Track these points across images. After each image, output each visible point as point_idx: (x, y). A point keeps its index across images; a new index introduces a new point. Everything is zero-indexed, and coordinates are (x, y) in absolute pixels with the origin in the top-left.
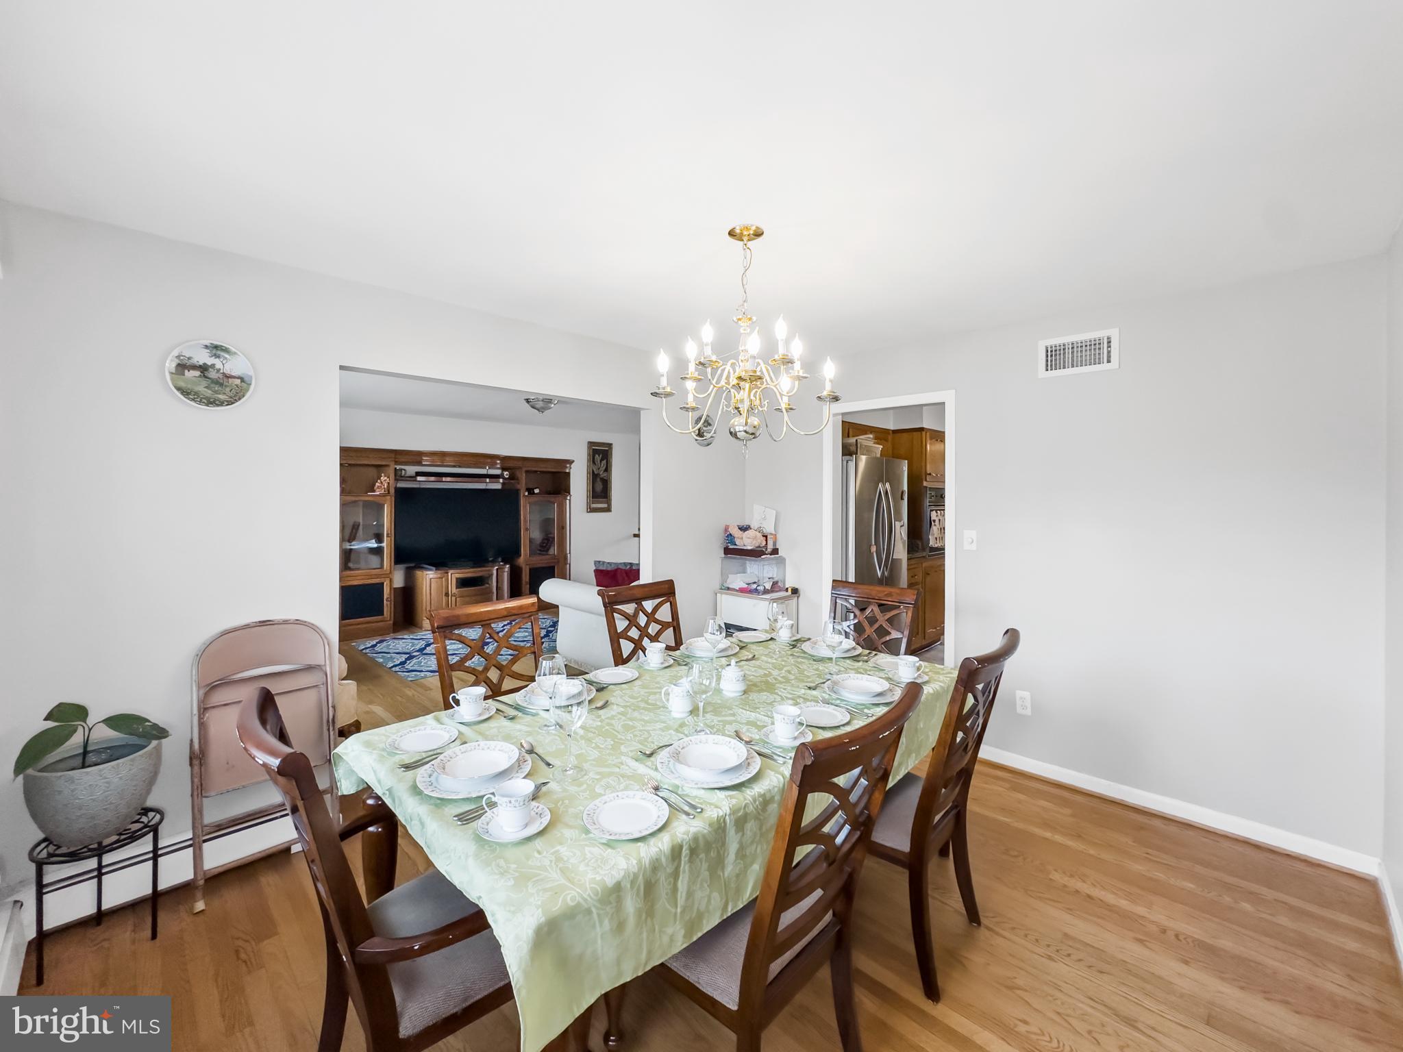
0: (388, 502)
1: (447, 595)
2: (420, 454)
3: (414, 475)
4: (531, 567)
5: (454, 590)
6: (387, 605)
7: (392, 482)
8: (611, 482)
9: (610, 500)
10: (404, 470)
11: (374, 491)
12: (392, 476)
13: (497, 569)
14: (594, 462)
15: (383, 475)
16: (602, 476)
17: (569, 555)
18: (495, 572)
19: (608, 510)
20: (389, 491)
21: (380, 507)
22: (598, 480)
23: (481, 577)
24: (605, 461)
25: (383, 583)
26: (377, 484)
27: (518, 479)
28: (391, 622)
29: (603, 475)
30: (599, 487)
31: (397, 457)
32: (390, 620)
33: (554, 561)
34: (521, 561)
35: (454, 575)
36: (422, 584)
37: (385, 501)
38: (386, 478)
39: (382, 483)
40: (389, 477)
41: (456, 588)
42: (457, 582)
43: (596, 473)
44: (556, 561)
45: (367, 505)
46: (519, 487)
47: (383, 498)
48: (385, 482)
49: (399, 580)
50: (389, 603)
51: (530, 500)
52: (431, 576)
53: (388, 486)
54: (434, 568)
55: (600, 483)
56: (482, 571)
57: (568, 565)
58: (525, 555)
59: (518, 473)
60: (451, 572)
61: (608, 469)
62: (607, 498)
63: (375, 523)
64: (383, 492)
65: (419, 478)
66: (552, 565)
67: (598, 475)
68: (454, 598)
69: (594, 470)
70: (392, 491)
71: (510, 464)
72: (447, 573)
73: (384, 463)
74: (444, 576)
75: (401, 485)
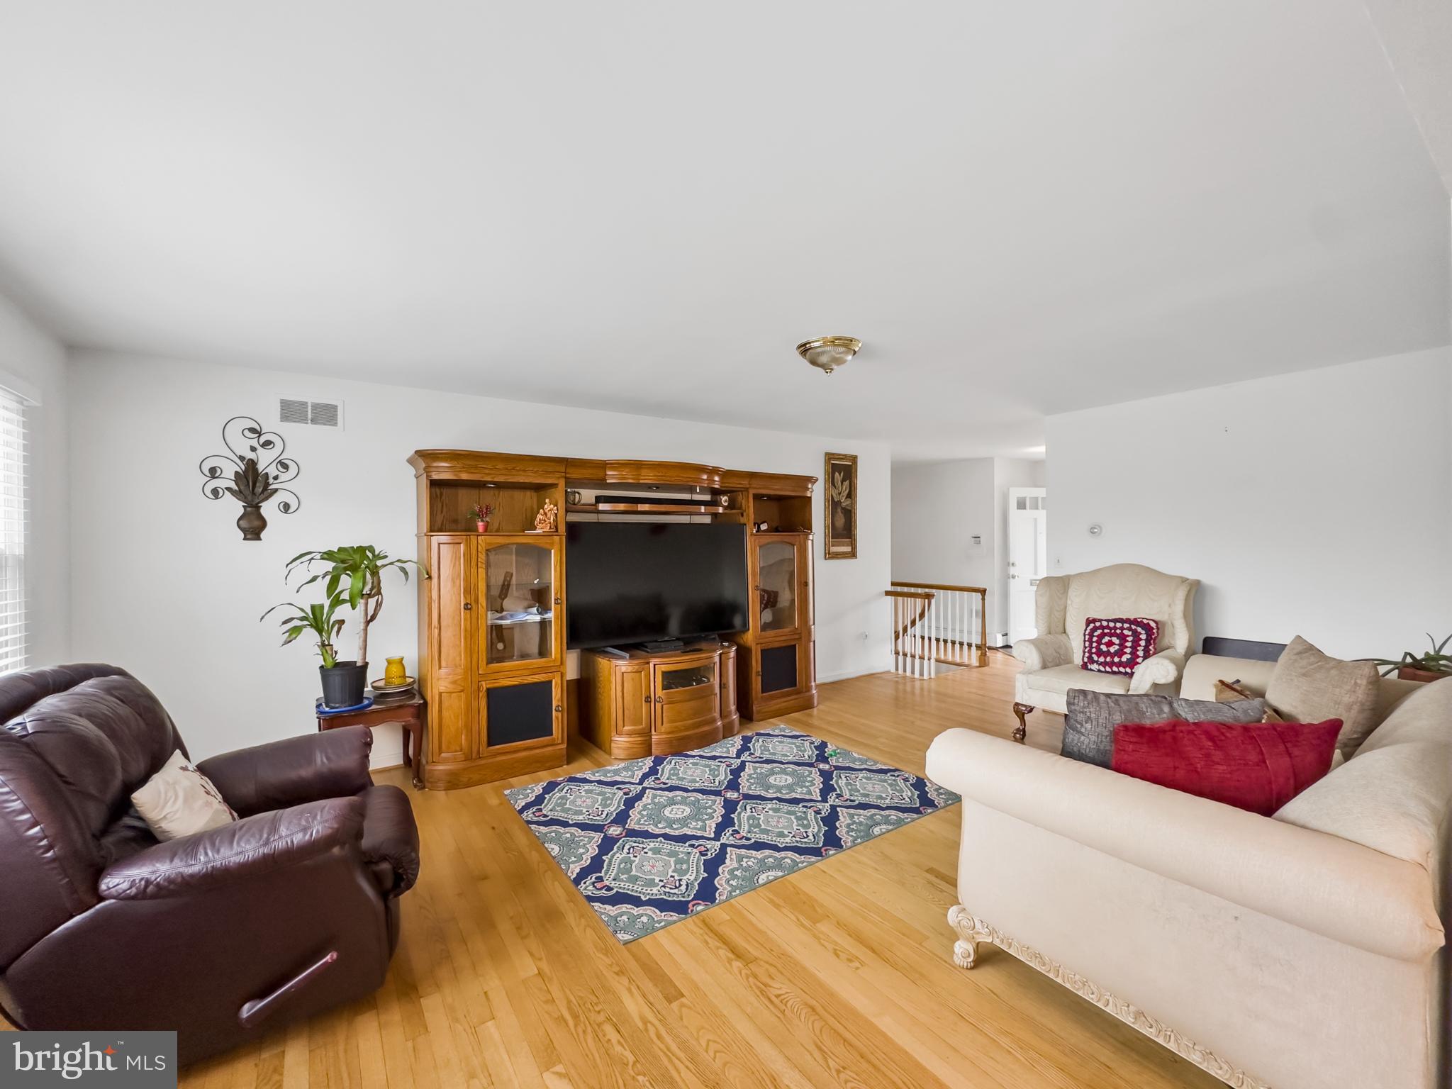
0: (557, 546)
1: (648, 699)
2: (603, 465)
3: (593, 501)
4: (765, 646)
5: (660, 692)
6: (557, 718)
7: (562, 512)
8: (855, 514)
9: (855, 540)
10: (579, 493)
11: (535, 528)
12: (562, 504)
13: (721, 654)
14: (833, 484)
15: (547, 501)
16: (844, 505)
17: (813, 627)
18: (717, 659)
19: (853, 555)
20: (556, 527)
21: (542, 554)
22: (839, 510)
23: (698, 669)
24: (847, 482)
25: (550, 682)
26: (539, 517)
27: (740, 508)
28: (564, 746)
29: (845, 503)
30: (841, 521)
31: (568, 471)
32: (562, 743)
33: (792, 637)
34: (750, 638)
35: (660, 665)
36: (610, 682)
37: (552, 544)
38: (552, 506)
39: (545, 514)
40: (556, 505)
41: (663, 689)
42: (663, 676)
43: (836, 500)
44: (797, 637)
45: (524, 550)
46: (742, 520)
47: (548, 540)
48: (551, 513)
49: (572, 672)
50: (560, 714)
51: (761, 540)
52: (624, 669)
53: (556, 521)
54: (627, 655)
55: (842, 516)
56: (699, 659)
57: (812, 644)
58: (755, 627)
59: (740, 498)
60: (653, 661)
61: (851, 495)
62: (850, 538)
63: (536, 582)
64: (547, 529)
65: (602, 507)
66: (793, 643)
67: (840, 502)
68: (658, 705)
69: (834, 495)
70: (562, 529)
71: (733, 483)
72: (648, 663)
73: (549, 481)
74: (643, 669)
75: (573, 518)
